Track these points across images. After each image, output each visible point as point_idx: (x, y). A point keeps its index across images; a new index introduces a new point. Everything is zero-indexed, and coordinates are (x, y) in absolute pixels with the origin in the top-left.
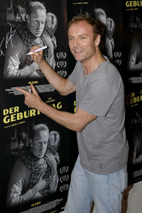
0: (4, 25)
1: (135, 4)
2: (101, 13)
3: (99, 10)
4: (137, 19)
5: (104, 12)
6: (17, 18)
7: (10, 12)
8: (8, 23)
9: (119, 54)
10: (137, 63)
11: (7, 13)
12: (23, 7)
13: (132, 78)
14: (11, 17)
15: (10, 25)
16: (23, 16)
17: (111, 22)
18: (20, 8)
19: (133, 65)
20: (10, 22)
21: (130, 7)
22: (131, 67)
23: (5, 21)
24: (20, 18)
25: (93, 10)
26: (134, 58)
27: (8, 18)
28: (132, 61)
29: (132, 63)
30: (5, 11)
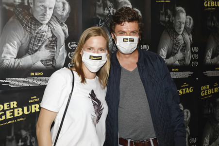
0: (94, 17)
1: (213, 4)
2: (182, 11)
3: (180, 8)
4: (214, 18)
5: (184, 10)
6: (106, 11)
7: (100, 6)
8: (98, 16)
9: (196, 49)
10: (212, 58)
11: (97, 7)
12: (111, 2)
13: (207, 72)
14: (100, 10)
15: (100, 18)
16: (111, 10)
17: (190, 19)
18: (109, 3)
19: (208, 59)
20: (100, 15)
21: (208, 7)
22: (207, 61)
23: (95, 14)
24: (108, 12)
25: (174, 8)
26: (210, 53)
27: (97, 12)
28: (208, 56)
29: (208, 58)
30: (95, 5)
